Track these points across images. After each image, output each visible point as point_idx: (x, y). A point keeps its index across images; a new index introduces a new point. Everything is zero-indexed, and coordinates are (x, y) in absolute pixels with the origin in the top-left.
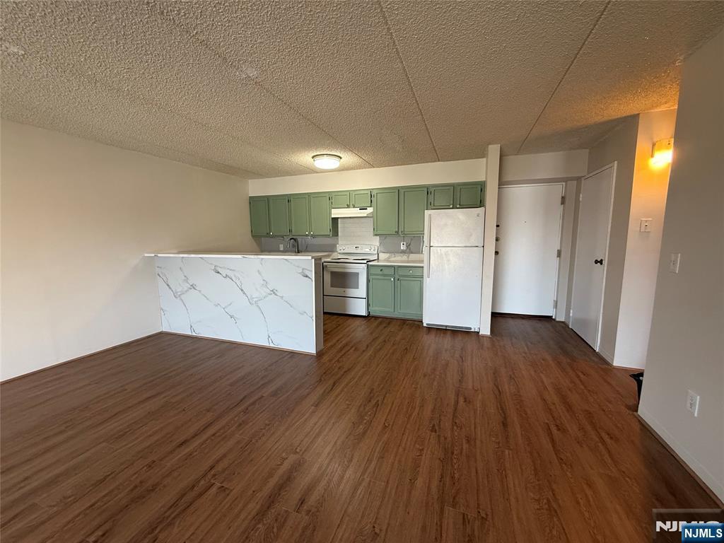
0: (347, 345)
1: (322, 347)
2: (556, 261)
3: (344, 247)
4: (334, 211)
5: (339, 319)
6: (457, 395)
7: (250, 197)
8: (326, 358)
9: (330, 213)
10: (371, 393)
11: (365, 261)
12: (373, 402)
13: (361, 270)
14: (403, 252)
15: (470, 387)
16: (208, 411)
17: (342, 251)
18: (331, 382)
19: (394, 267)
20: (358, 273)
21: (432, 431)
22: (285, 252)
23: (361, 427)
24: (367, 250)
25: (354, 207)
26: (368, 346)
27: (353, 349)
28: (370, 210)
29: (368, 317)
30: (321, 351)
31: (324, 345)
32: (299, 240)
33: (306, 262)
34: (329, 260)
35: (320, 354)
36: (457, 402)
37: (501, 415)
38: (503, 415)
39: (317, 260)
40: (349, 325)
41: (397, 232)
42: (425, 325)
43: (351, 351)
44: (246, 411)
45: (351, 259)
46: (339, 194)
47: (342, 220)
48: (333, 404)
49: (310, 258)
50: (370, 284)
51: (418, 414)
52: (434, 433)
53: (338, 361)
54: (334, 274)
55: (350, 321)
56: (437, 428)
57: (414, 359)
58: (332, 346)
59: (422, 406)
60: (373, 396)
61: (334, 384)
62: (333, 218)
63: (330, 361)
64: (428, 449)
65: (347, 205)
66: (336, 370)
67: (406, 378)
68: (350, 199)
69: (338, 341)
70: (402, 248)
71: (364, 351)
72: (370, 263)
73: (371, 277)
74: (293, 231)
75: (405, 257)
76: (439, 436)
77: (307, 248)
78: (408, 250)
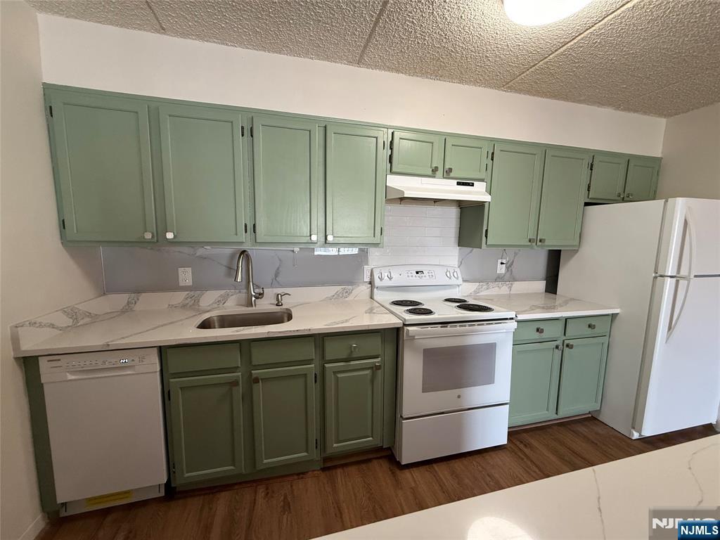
3: (388, 272)
13: (502, 336)
14: (499, 279)
17: (387, 282)
20: (495, 343)
41: (534, 242)
54: (431, 356)
70: (499, 271)
77: (277, 275)
78: (508, 275)
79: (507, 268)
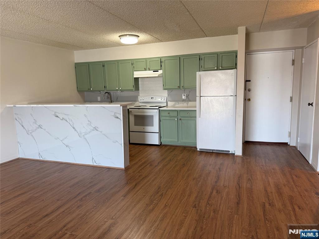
0: (145, 162)
1: (129, 164)
2: (289, 104)
3: (143, 98)
4: (135, 73)
5: (140, 147)
6: (213, 189)
7: (76, 63)
8: (131, 171)
9: (133, 74)
10: (159, 189)
11: (157, 108)
12: (160, 193)
13: (155, 114)
14: (184, 100)
15: (222, 185)
16: (58, 200)
17: (142, 101)
18: (134, 184)
19: (177, 111)
20: (153, 116)
21: (194, 207)
22: (102, 102)
23: (152, 206)
24: (159, 100)
25: (149, 70)
26: (159, 163)
27: (149, 165)
28: (160, 72)
29: (160, 146)
30: (127, 167)
31: (130, 164)
32: (112, 93)
33: (117, 108)
34: (133, 107)
35: (127, 168)
36: (212, 193)
37: (237, 199)
38: (238, 199)
39: (124, 107)
40: (147, 151)
41: (179, 87)
42: (198, 150)
43: (148, 166)
44: (81, 200)
45: (148, 106)
46: (138, 61)
47: (142, 79)
48: (135, 195)
49: (119, 105)
50: (161, 123)
51: (187, 199)
52: (195, 209)
53: (139, 172)
54: (136, 117)
55: (148, 148)
56: (197, 206)
57: (188, 170)
58: (135, 164)
59: (190, 195)
60: (160, 191)
61: (136, 185)
62: (135, 78)
63: (134, 172)
64: (190, 216)
65: (145, 68)
66: (138, 177)
67: (182, 180)
68: (146, 64)
69: (139, 160)
70: (183, 98)
71: (156, 166)
72: (161, 109)
73: (162, 119)
74: (107, 87)
75: (185, 104)
76: (197, 210)
77: (117, 99)
78: (187, 100)
79: (187, 97)
